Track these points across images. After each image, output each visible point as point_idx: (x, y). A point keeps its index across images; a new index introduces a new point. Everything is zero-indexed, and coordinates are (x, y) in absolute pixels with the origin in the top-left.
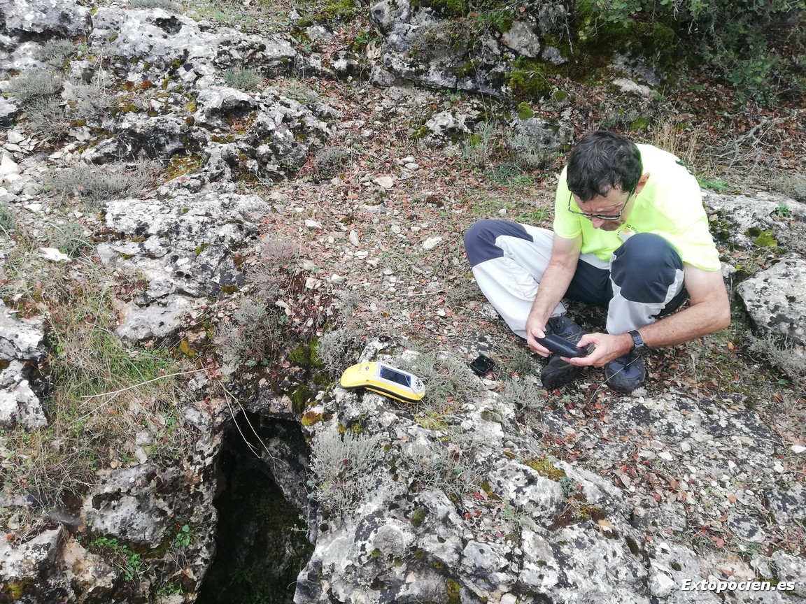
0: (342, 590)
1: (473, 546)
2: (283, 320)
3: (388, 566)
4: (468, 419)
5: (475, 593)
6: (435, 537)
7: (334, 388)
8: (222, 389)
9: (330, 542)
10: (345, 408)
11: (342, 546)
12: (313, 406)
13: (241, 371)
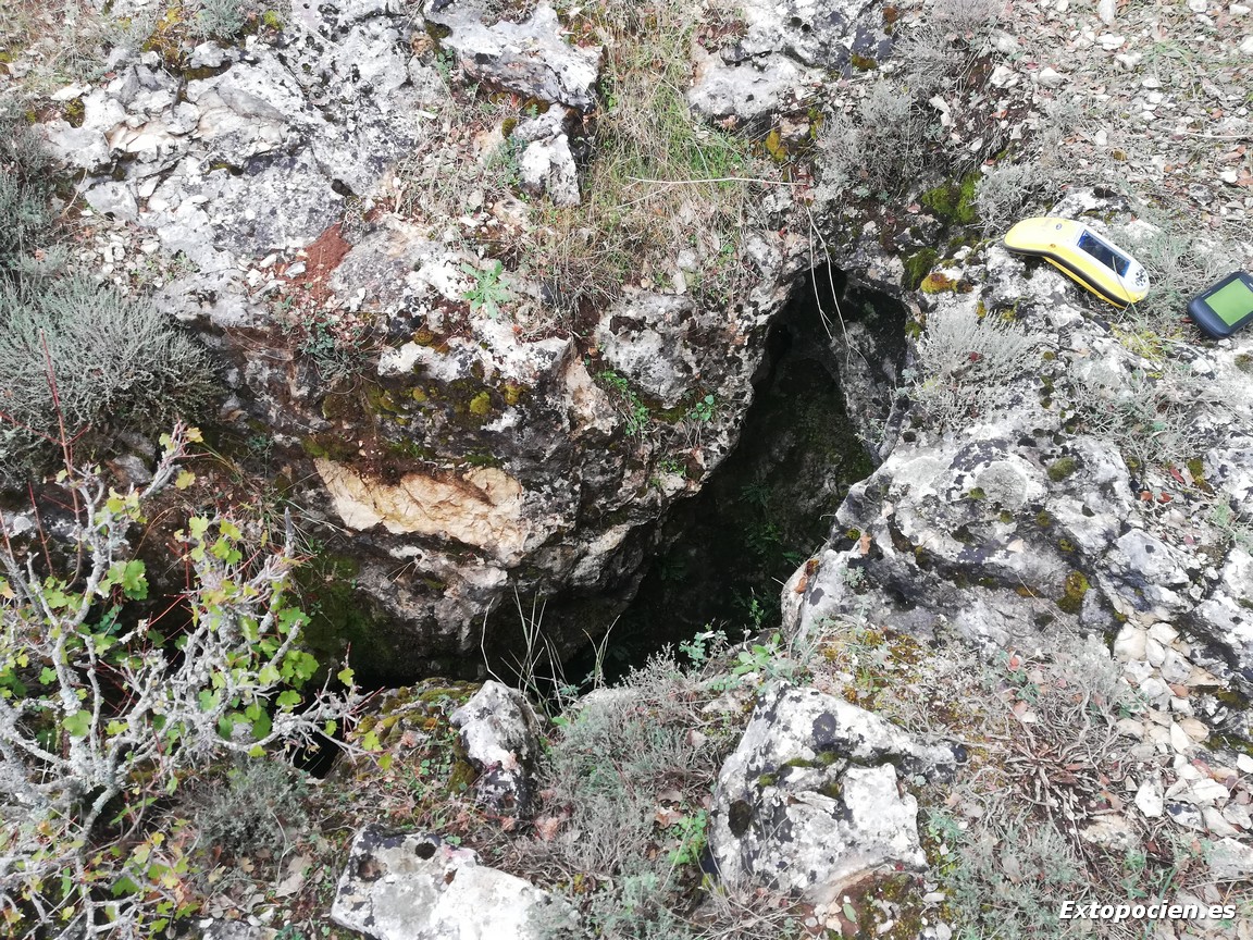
0: (911, 522)
1: (1138, 537)
2: (933, 132)
3: (988, 517)
4: (1209, 357)
5: (1110, 603)
6: (1079, 505)
7: (990, 246)
8: (808, 221)
9: (912, 458)
10: (998, 281)
11: (929, 468)
12: (947, 266)
13: (844, 200)
